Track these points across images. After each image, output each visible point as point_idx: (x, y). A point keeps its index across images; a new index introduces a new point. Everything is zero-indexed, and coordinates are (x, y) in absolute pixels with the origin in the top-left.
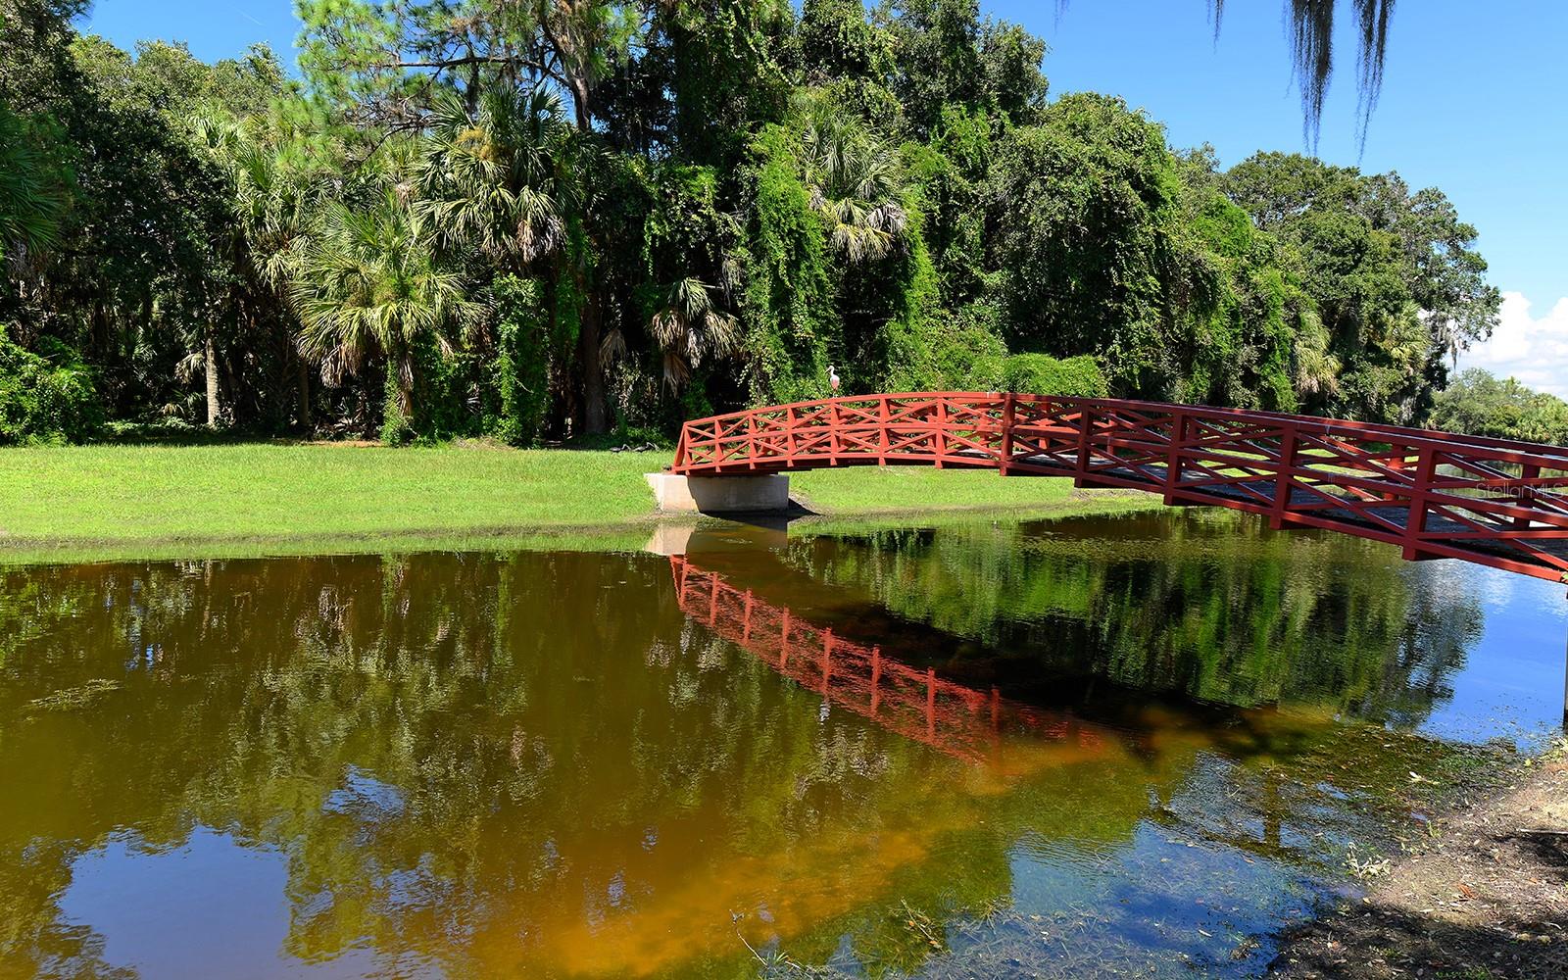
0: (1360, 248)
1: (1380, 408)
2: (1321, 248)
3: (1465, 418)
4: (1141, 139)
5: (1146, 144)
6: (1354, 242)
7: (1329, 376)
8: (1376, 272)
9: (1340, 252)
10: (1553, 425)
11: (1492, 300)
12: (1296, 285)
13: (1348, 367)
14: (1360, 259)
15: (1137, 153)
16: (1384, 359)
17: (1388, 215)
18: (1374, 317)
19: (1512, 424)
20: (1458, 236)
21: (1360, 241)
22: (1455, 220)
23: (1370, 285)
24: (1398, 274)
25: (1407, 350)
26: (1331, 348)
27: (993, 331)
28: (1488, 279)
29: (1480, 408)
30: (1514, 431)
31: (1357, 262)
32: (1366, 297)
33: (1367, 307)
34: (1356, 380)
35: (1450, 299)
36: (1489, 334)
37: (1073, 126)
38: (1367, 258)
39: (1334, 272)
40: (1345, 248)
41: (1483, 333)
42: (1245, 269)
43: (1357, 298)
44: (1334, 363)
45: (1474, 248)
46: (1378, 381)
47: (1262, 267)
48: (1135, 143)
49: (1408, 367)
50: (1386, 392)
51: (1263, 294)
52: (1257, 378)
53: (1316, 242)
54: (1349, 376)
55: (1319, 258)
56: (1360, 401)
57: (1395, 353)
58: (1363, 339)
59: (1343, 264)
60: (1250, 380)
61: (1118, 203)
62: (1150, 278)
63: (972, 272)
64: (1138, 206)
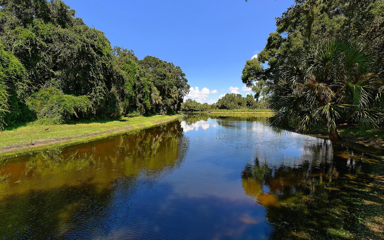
0: (165, 75)
1: (170, 107)
2: (158, 75)
3: (188, 107)
4: (96, 37)
5: (97, 38)
6: (163, 74)
7: (160, 100)
8: (168, 80)
9: (161, 76)
10: (200, 108)
11: (189, 87)
12: (150, 81)
13: (163, 99)
14: (165, 78)
15: (95, 40)
16: (171, 97)
17: (171, 70)
18: (168, 89)
19: (195, 108)
20: (183, 75)
21: (165, 74)
22: (182, 72)
23: (167, 83)
24: (173, 81)
25: (175, 95)
26: (160, 95)
27: (59, 88)
28: (188, 83)
29: (190, 105)
30: (195, 109)
31: (164, 79)
32: (166, 85)
33: (167, 87)
34: (165, 101)
35: (182, 87)
36: (188, 93)
37: (76, 31)
38: (166, 78)
39: (160, 80)
40: (162, 75)
41: (187, 93)
42: (138, 77)
43: (164, 85)
44: (161, 98)
45: (185, 77)
46: (169, 101)
47: (142, 77)
48: (94, 38)
49: (175, 98)
50: (171, 103)
51: (143, 83)
52: (142, 101)
53: (157, 73)
54: (164, 100)
55: (157, 77)
56: (166, 105)
57: (173, 96)
58: (166, 93)
59: (162, 78)
60: (141, 102)
61: (89, 53)
62: (101, 75)
63: (49, 71)
64: (95, 55)
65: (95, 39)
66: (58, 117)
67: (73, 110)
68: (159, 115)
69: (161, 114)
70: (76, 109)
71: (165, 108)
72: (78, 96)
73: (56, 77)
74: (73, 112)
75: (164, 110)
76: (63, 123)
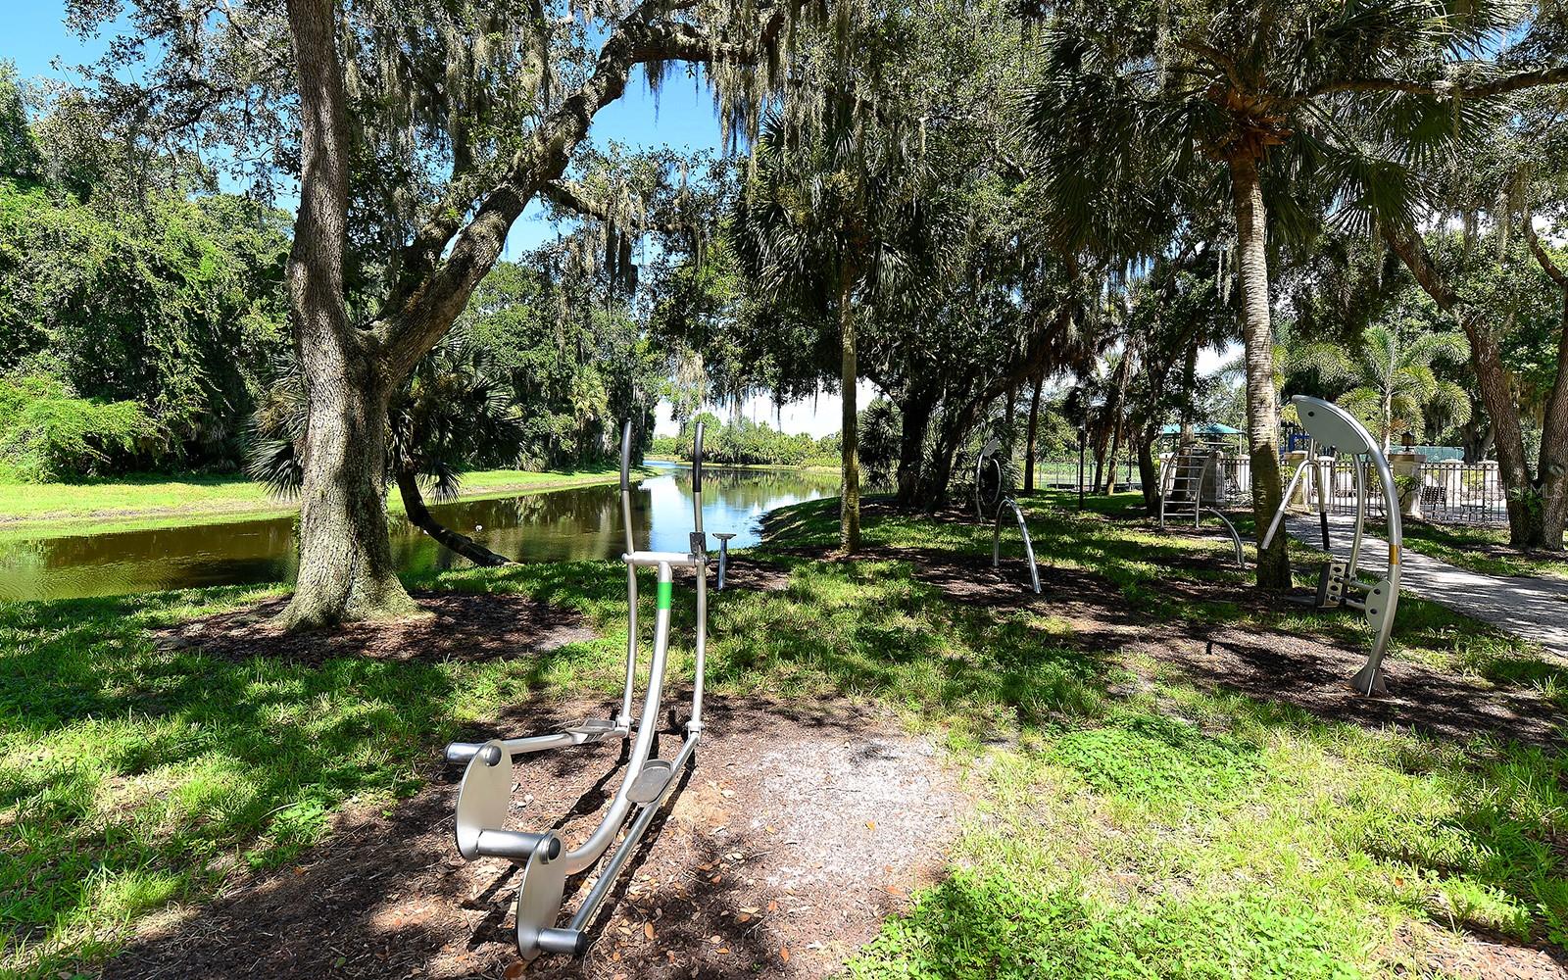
13: (531, 414)
25: (587, 403)
27: (61, 378)
33: (541, 374)
34: (538, 423)
44: (516, 410)
46: (556, 424)
49: (590, 414)
50: (559, 430)
54: (532, 421)
56: (543, 437)
57: (578, 405)
58: (546, 395)
61: (134, 281)
62: (179, 342)
63: (32, 327)
64: (158, 284)
65: (158, 237)
66: (34, 461)
67: (81, 441)
68: (513, 469)
69: (522, 468)
70: (92, 440)
71: (536, 448)
72: (109, 402)
73: (53, 344)
74: (81, 446)
75: (534, 455)
76: (50, 480)
